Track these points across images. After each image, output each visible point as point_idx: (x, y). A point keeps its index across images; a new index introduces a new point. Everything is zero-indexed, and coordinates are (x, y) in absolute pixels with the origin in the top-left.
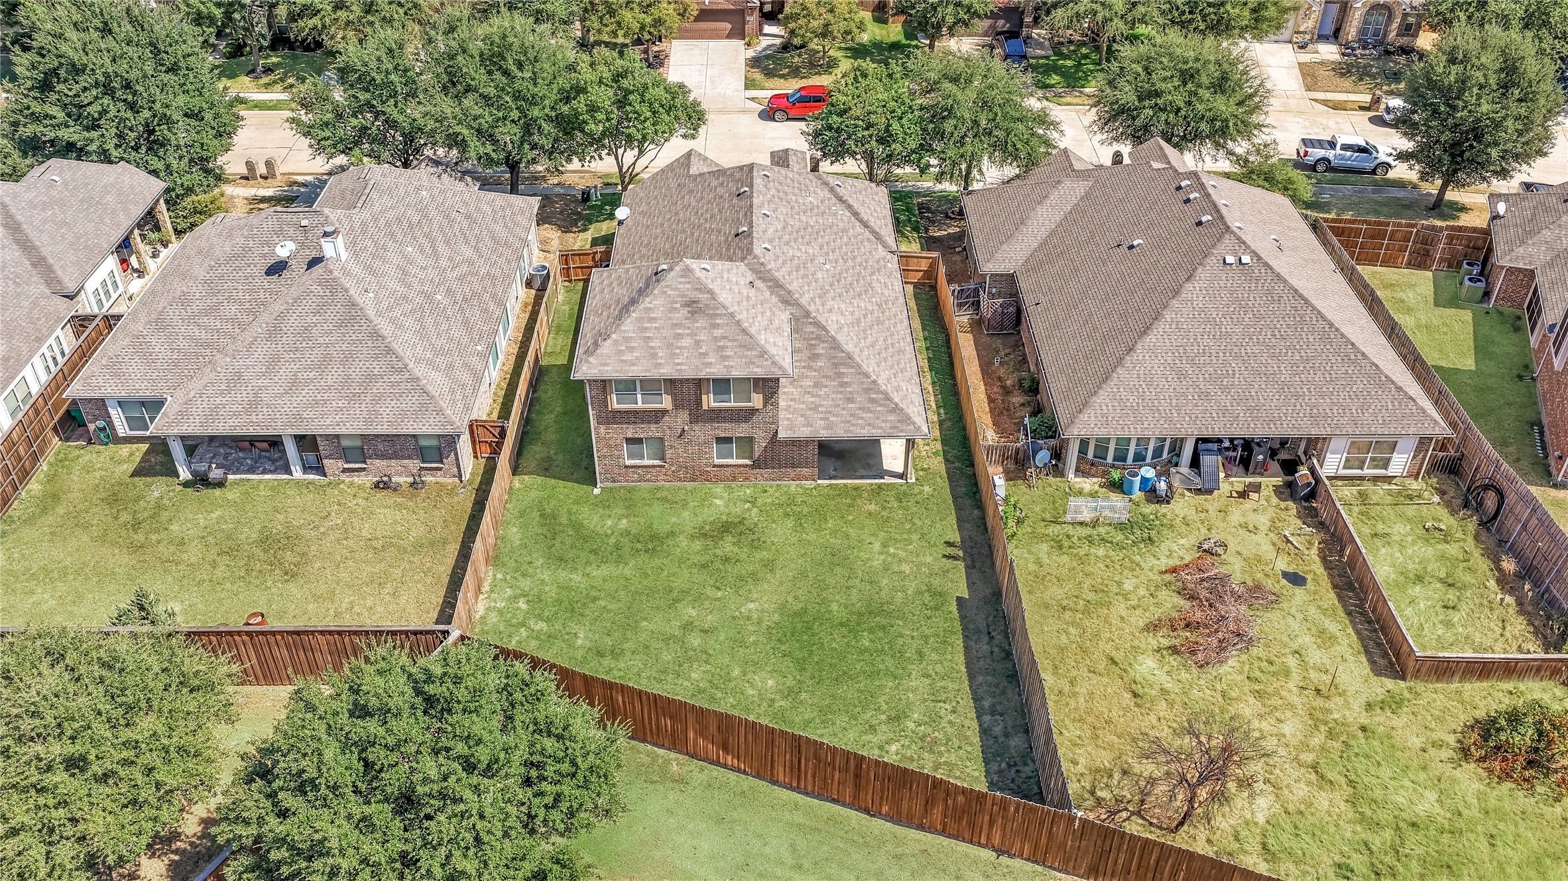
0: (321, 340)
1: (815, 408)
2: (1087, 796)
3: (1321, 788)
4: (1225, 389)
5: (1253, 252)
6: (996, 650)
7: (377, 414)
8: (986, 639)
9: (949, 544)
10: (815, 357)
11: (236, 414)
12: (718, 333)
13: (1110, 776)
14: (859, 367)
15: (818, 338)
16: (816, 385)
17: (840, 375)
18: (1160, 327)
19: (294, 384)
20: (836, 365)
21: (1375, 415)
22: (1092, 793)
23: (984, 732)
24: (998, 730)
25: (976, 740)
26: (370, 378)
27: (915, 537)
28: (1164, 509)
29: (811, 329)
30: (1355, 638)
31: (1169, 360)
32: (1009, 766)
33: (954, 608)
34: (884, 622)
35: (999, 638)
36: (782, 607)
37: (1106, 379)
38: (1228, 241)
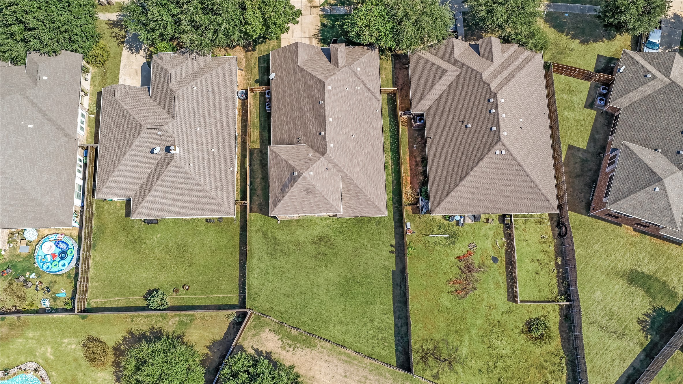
0: (179, 186)
1: (349, 207)
2: (420, 348)
3: (482, 343)
4: (486, 198)
5: (507, 149)
6: (402, 292)
7: (205, 211)
8: (399, 288)
9: (392, 246)
10: (349, 190)
11: (158, 212)
12: (317, 199)
13: (427, 341)
14: (364, 193)
15: (350, 184)
16: (350, 200)
17: (357, 196)
18: (469, 177)
19: (174, 201)
20: (356, 193)
21: (534, 206)
22: (422, 347)
23: (396, 325)
24: (399, 325)
25: (393, 328)
26: (199, 199)
27: (381, 243)
28: (461, 228)
29: (348, 180)
30: (506, 286)
31: (470, 189)
32: (401, 338)
33: (391, 275)
34: (370, 281)
35: (403, 287)
36: (340, 276)
37: (447, 195)
38: (499, 145)
